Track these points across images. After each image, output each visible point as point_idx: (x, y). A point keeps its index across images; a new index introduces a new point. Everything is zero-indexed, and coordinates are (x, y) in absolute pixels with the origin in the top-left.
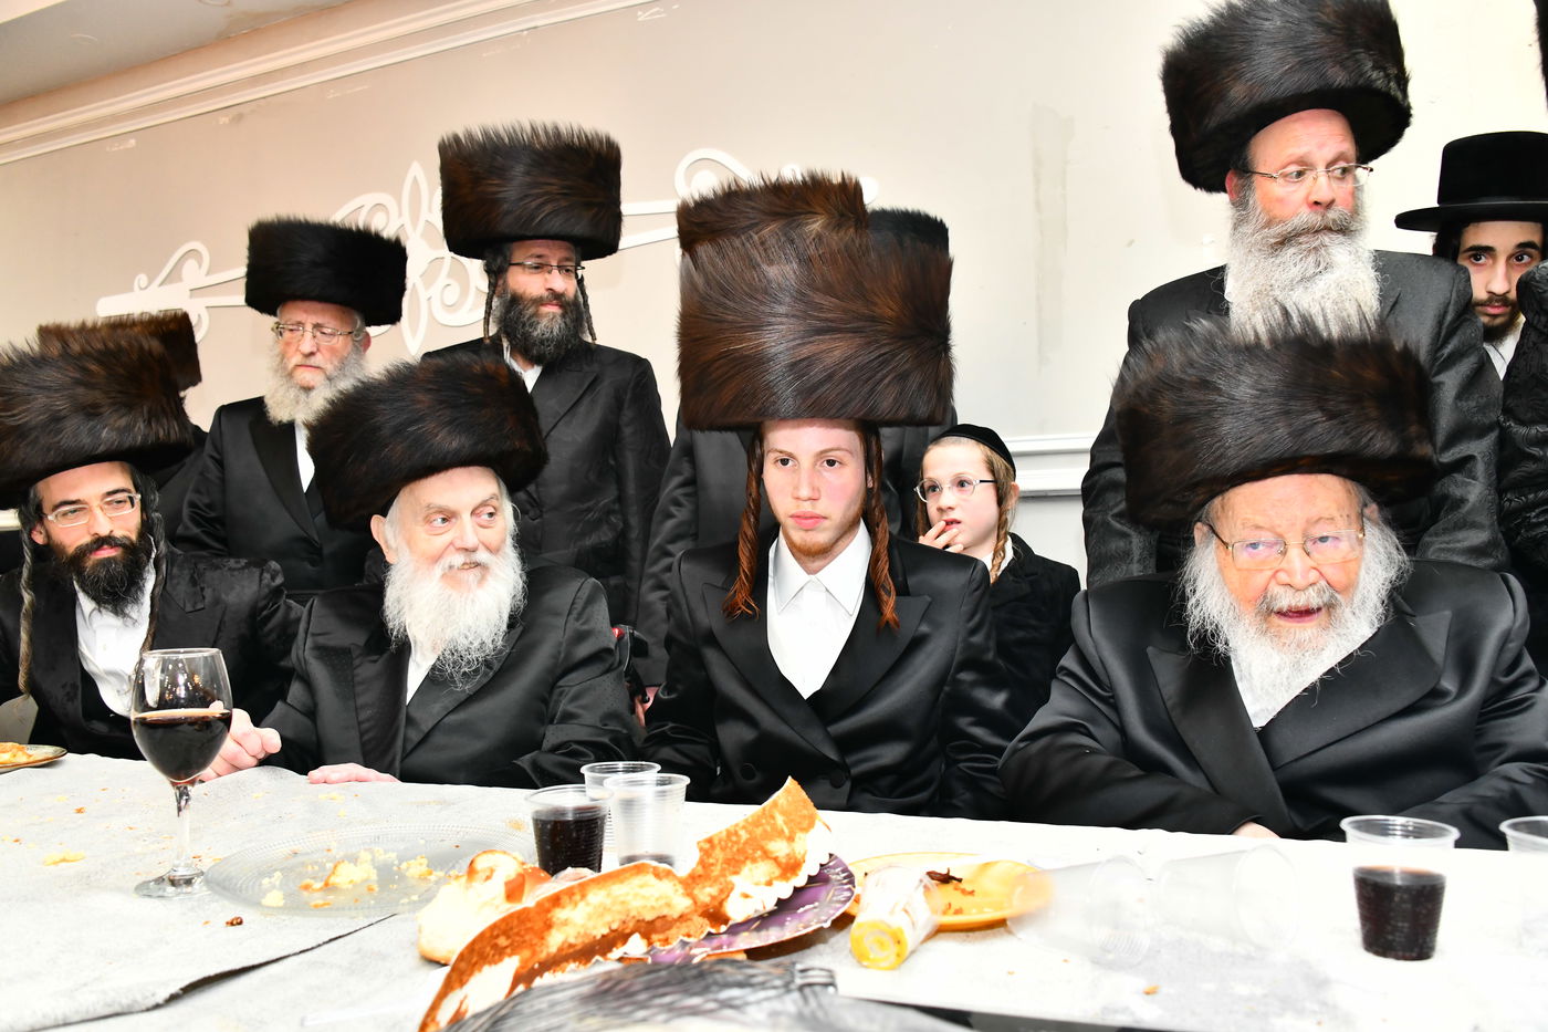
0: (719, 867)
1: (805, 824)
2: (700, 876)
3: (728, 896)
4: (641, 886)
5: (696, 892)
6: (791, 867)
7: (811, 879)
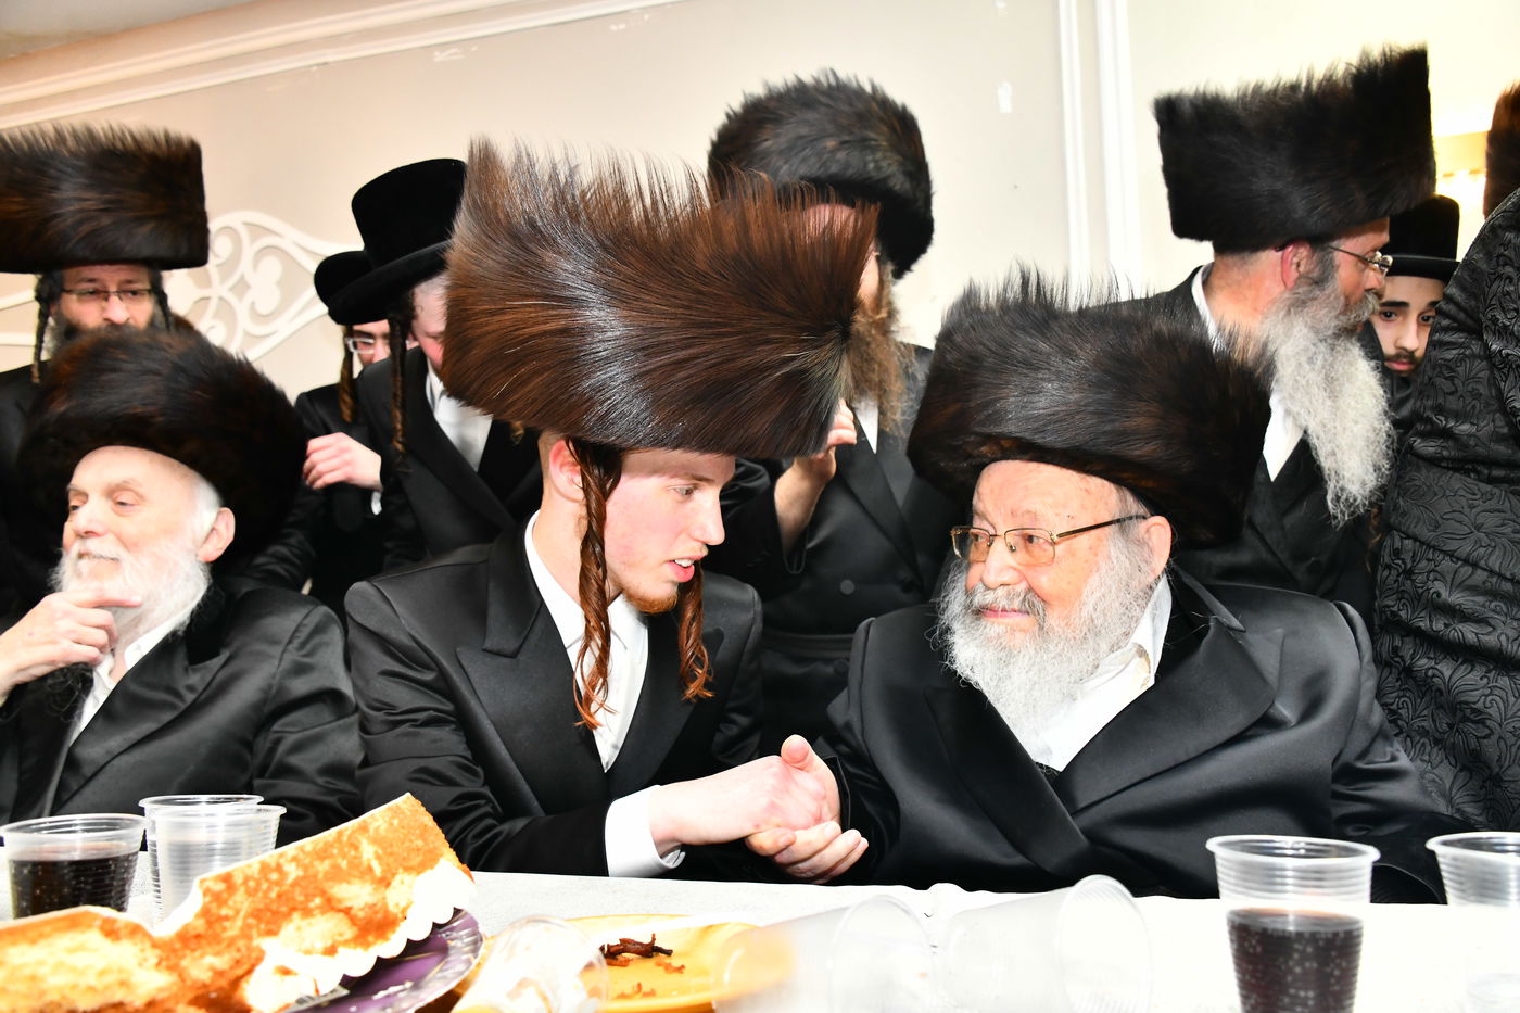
0: (239, 923)
1: (416, 860)
2: (198, 937)
3: (249, 972)
4: (73, 950)
5: (185, 963)
6: (376, 924)
7: (413, 948)
